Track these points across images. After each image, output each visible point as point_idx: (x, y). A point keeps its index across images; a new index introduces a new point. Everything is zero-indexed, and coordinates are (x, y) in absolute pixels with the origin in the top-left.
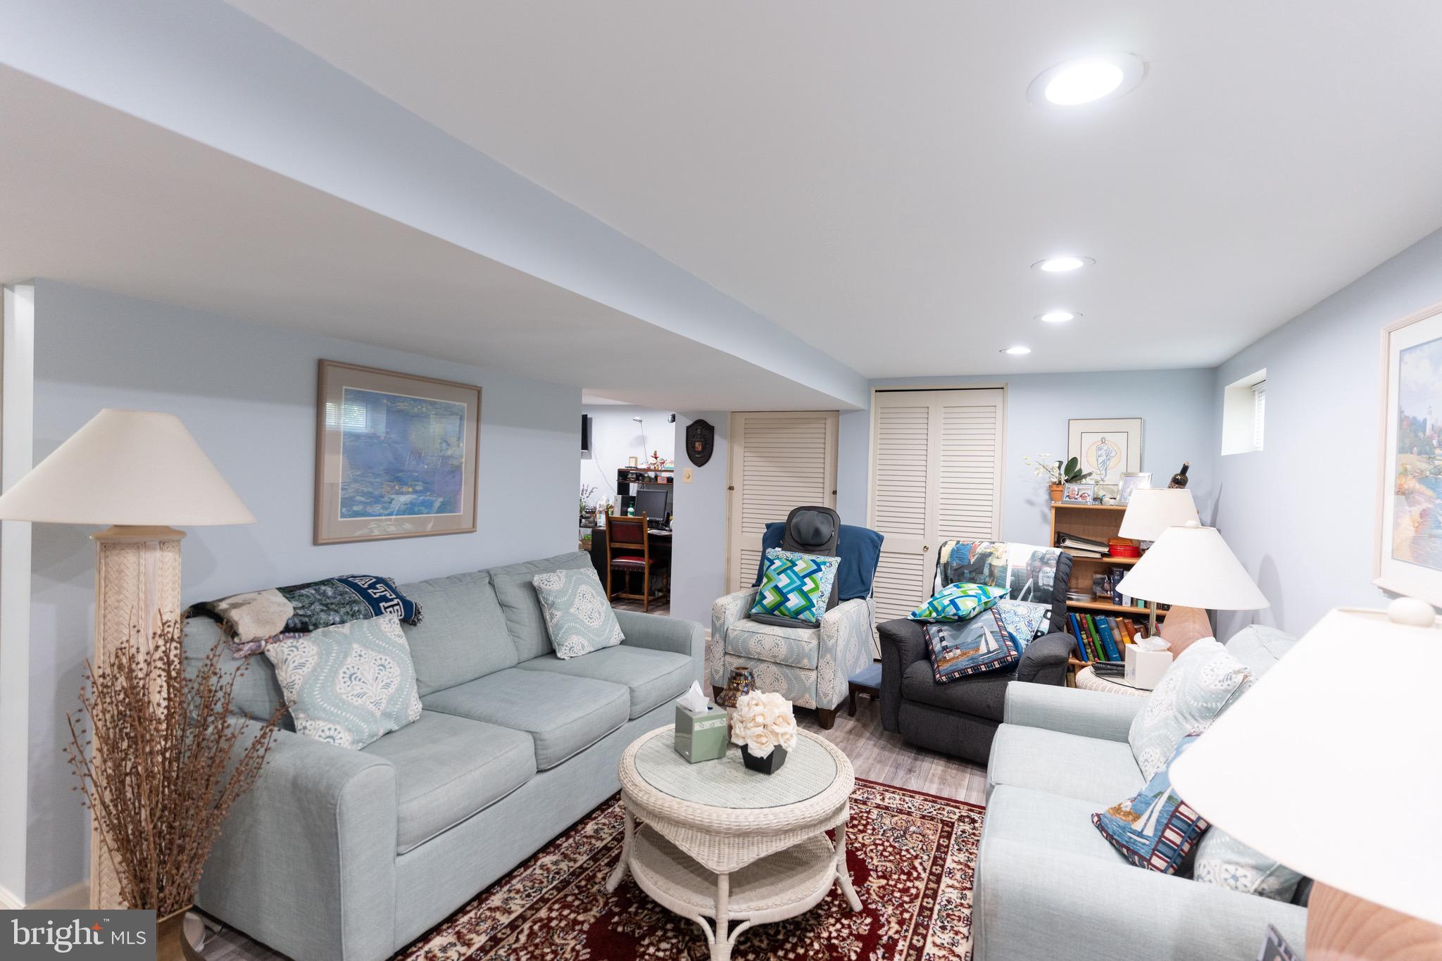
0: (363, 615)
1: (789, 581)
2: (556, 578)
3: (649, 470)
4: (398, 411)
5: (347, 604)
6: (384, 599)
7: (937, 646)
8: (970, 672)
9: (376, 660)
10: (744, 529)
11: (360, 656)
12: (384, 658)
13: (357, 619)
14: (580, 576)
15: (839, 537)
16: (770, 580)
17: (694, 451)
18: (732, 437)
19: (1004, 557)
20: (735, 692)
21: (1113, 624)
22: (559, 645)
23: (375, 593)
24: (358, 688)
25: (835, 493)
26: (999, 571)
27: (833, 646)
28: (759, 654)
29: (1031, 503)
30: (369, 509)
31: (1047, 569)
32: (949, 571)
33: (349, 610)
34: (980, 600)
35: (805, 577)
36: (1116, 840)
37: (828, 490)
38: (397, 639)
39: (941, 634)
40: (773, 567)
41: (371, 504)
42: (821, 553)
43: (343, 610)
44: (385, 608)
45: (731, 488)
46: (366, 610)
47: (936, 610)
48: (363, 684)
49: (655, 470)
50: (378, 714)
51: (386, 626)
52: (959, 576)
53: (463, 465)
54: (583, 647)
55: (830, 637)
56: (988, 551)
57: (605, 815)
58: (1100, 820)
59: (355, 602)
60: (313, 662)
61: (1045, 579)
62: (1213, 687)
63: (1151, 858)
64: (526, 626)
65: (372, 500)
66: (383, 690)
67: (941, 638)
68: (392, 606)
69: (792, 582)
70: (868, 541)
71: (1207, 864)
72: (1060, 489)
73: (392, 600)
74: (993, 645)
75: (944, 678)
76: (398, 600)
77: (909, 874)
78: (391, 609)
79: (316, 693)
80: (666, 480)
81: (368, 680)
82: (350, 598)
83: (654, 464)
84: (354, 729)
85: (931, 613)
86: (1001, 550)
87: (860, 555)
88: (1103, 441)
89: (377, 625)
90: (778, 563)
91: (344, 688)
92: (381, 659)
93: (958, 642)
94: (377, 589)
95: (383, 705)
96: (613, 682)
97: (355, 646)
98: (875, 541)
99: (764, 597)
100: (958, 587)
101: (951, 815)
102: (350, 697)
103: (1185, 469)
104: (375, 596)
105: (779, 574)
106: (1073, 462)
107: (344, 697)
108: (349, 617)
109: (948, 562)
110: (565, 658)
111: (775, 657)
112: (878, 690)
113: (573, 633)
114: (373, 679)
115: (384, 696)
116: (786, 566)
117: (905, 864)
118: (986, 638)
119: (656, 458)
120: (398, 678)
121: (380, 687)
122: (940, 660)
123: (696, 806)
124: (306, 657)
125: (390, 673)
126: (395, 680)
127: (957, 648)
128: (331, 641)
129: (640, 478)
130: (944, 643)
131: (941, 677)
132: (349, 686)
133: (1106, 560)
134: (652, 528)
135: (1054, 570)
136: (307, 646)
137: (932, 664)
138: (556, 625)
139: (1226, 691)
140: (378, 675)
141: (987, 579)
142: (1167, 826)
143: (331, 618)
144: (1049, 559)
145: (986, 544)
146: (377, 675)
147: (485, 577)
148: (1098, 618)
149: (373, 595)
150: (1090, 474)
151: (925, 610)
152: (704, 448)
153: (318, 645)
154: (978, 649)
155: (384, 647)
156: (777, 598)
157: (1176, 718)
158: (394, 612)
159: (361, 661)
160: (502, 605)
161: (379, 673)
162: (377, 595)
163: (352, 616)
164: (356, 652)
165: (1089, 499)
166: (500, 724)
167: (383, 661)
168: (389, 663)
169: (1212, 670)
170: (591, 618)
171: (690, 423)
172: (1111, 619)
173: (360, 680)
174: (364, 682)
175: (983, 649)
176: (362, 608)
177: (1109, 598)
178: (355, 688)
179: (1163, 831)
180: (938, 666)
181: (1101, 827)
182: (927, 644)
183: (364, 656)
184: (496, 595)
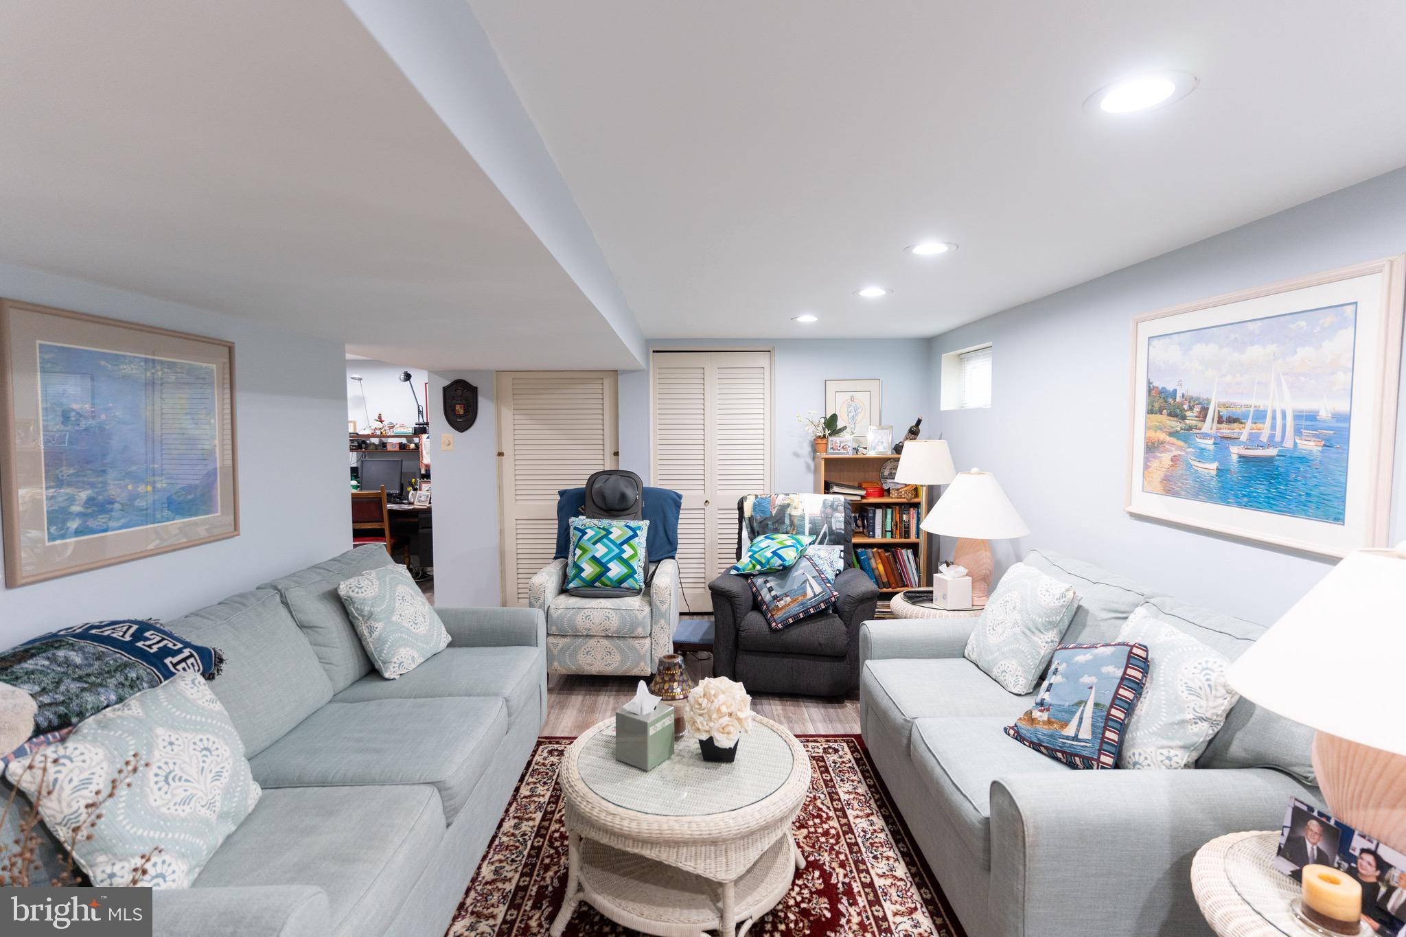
0: (147, 682)
1: (606, 550)
2: (367, 582)
3: (374, 436)
4: (125, 377)
5: (115, 671)
6: (166, 652)
7: (767, 596)
8: (802, 616)
9: (195, 743)
10: (518, 497)
11: (171, 744)
12: (204, 738)
13: (140, 690)
14: (392, 575)
15: (643, 499)
16: (584, 551)
17: (455, 415)
18: (498, 399)
19: (801, 507)
20: (671, 684)
21: (871, 555)
22: (384, 663)
23: (150, 646)
24: (180, 791)
25: (616, 454)
26: (798, 520)
27: (666, 611)
28: (588, 630)
29: (797, 455)
30: (92, 523)
31: (837, 515)
32: (755, 525)
33: (122, 679)
34: (797, 550)
35: (622, 544)
36: (1045, 747)
37: (609, 451)
38: (212, 706)
39: (768, 585)
40: (586, 537)
41: (93, 515)
42: (629, 517)
43: (112, 682)
44: (175, 665)
45: (500, 454)
46: (148, 673)
47: (760, 563)
48: (188, 784)
49: (382, 436)
50: (214, 818)
51: (192, 691)
52: (763, 528)
53: (217, 448)
54: (413, 659)
55: (663, 602)
56: (786, 502)
57: (495, 850)
58: (1017, 732)
59: (126, 665)
60: (102, 772)
61: (837, 524)
62: (1052, 604)
63: (1099, 757)
64: (337, 647)
65: (95, 509)
66: (214, 783)
67: (769, 589)
68: (184, 660)
69: (610, 550)
70: (670, 501)
71: (1142, 752)
72: (824, 441)
73: (180, 651)
74: (818, 589)
75: (780, 626)
76: (188, 650)
77: (819, 816)
78: (183, 665)
79: (121, 817)
80: (398, 446)
81: (191, 776)
82: (116, 661)
83: (381, 429)
84: (189, 852)
85: (754, 566)
86: (796, 501)
87: (665, 516)
88: (852, 399)
89: (179, 693)
90: (590, 533)
91: (161, 797)
92: (201, 740)
93: (786, 590)
94: (147, 639)
95: (218, 804)
96: (478, 695)
97: (160, 731)
98: (675, 501)
99: (582, 570)
100: (773, 539)
101: (816, 750)
102: (173, 809)
103: (919, 422)
104: (152, 651)
105: (595, 543)
106: (834, 418)
107: (164, 810)
108: (126, 690)
109: (752, 516)
110: (396, 677)
111: (607, 630)
112: (712, 645)
113: (401, 646)
114: (197, 773)
115: (218, 791)
116: (600, 536)
117: (811, 807)
118: (810, 584)
119: (381, 422)
120: (230, 761)
121: (209, 780)
122: (773, 609)
123: (698, 819)
124: (89, 768)
125: (218, 756)
126: (225, 764)
127: (787, 596)
128: (120, 732)
129: (363, 446)
130: (773, 593)
131: (777, 624)
132: (166, 793)
133: (864, 501)
134: (389, 502)
135: (843, 515)
136: (85, 751)
137: (764, 615)
138: (379, 639)
139: (1062, 606)
140: (204, 765)
141: (789, 528)
142: (1105, 729)
143: (102, 698)
144: (838, 506)
145: (781, 497)
146: (202, 765)
147: (274, 595)
148: (859, 550)
149: (148, 649)
150: (845, 428)
151: (748, 564)
152: (466, 411)
153: (103, 744)
154: (805, 594)
155: (201, 721)
156: (598, 570)
157: (1024, 633)
158: (189, 668)
159: (175, 751)
160: (302, 626)
161: (204, 762)
162: (155, 649)
163: (131, 687)
164: (164, 740)
165: (850, 450)
166: (383, 783)
167: (205, 741)
168: (214, 743)
169: (1047, 591)
170: (416, 624)
171: (447, 383)
172: (869, 551)
173: (180, 779)
174: (187, 781)
175: (810, 594)
176: (142, 673)
177: (860, 533)
178: (175, 792)
179: (1103, 734)
180: (772, 616)
181: (1019, 737)
182: (755, 595)
183: (176, 742)
184: (292, 616)
